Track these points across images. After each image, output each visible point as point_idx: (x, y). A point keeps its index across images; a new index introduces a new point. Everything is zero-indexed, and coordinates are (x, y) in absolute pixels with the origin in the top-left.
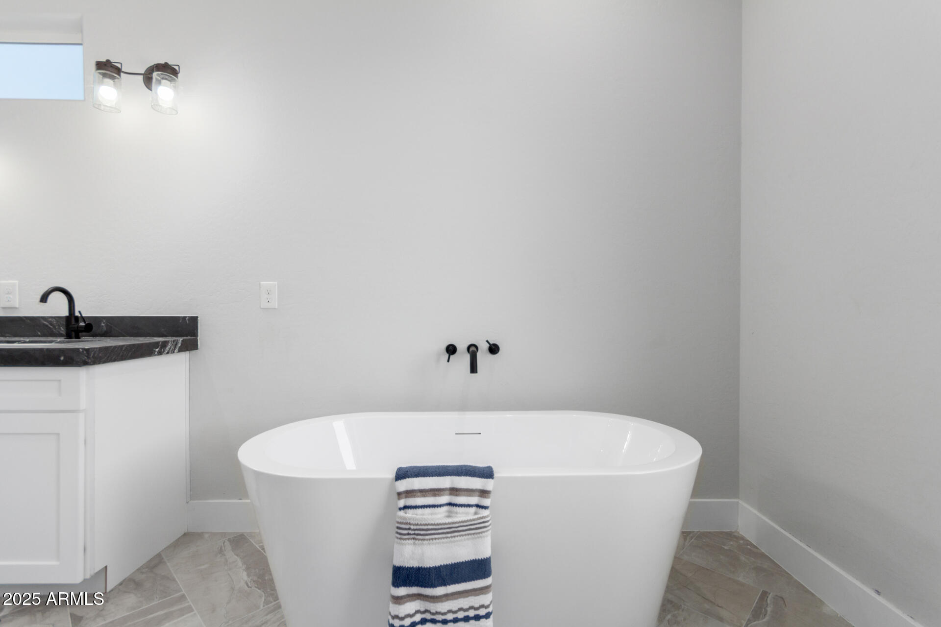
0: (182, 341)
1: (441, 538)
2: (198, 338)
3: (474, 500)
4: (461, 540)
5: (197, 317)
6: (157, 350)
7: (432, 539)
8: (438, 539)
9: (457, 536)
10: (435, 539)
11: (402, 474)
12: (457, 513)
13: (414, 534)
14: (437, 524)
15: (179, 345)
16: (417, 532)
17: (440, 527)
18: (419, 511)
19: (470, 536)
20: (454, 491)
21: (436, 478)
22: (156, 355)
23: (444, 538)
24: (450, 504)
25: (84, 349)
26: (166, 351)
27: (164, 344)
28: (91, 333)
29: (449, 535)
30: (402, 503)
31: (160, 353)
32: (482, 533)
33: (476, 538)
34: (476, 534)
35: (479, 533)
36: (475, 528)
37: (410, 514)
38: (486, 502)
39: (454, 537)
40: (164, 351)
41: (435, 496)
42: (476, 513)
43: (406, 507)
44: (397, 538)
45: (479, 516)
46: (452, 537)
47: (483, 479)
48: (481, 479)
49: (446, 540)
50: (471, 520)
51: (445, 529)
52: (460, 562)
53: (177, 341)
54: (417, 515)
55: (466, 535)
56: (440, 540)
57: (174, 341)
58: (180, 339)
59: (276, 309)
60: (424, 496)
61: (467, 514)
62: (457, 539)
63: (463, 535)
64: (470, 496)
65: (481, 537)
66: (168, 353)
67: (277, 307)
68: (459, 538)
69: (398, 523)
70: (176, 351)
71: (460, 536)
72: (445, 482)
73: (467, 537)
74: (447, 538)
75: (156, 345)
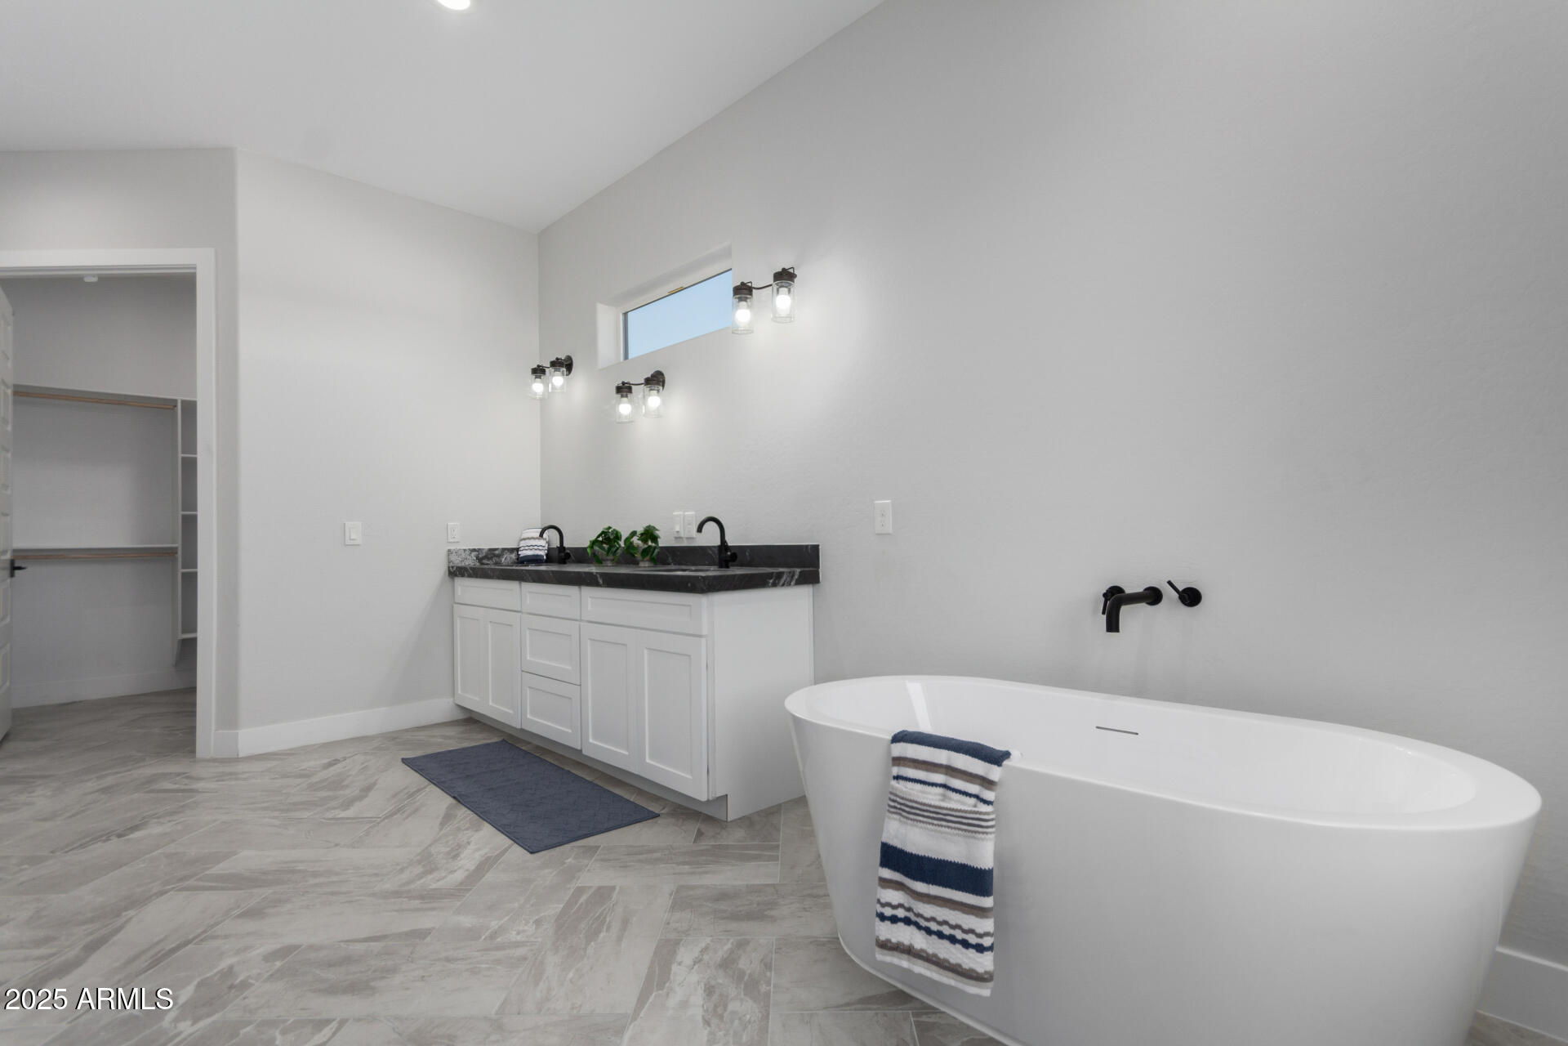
0: (800, 572)
1: (926, 823)
2: (820, 570)
3: (974, 788)
4: (948, 833)
5: (818, 546)
6: (771, 581)
7: (917, 821)
8: (923, 822)
9: (945, 827)
10: (920, 821)
11: (900, 738)
12: (950, 799)
13: (900, 809)
14: (924, 804)
15: (796, 577)
16: (903, 807)
17: (925, 808)
18: (910, 785)
19: (960, 832)
20: (950, 770)
21: (932, 749)
22: (769, 587)
23: (930, 823)
24: (944, 786)
25: (702, 577)
26: (782, 583)
27: (779, 576)
28: (736, 563)
29: (935, 822)
30: (895, 771)
31: (774, 585)
32: (976, 832)
33: (969, 837)
34: (969, 831)
35: (972, 832)
36: (970, 824)
37: (902, 787)
38: (989, 795)
39: (942, 826)
40: (778, 583)
41: (927, 770)
42: (975, 806)
43: (897, 778)
44: (889, 811)
45: (976, 809)
46: (939, 825)
47: (987, 764)
48: (983, 762)
49: (931, 827)
50: (966, 812)
51: (931, 812)
52: (947, 861)
53: (794, 572)
54: (906, 788)
55: (955, 828)
56: (925, 825)
57: (790, 572)
58: (798, 571)
59: (889, 534)
60: (916, 768)
61: (963, 803)
62: (943, 829)
63: (952, 828)
64: (971, 782)
65: (973, 837)
66: (783, 585)
67: (891, 531)
68: (947, 830)
69: (891, 793)
70: (792, 583)
71: (949, 827)
72: (942, 756)
73: (957, 832)
74: (933, 824)
75: (770, 575)
